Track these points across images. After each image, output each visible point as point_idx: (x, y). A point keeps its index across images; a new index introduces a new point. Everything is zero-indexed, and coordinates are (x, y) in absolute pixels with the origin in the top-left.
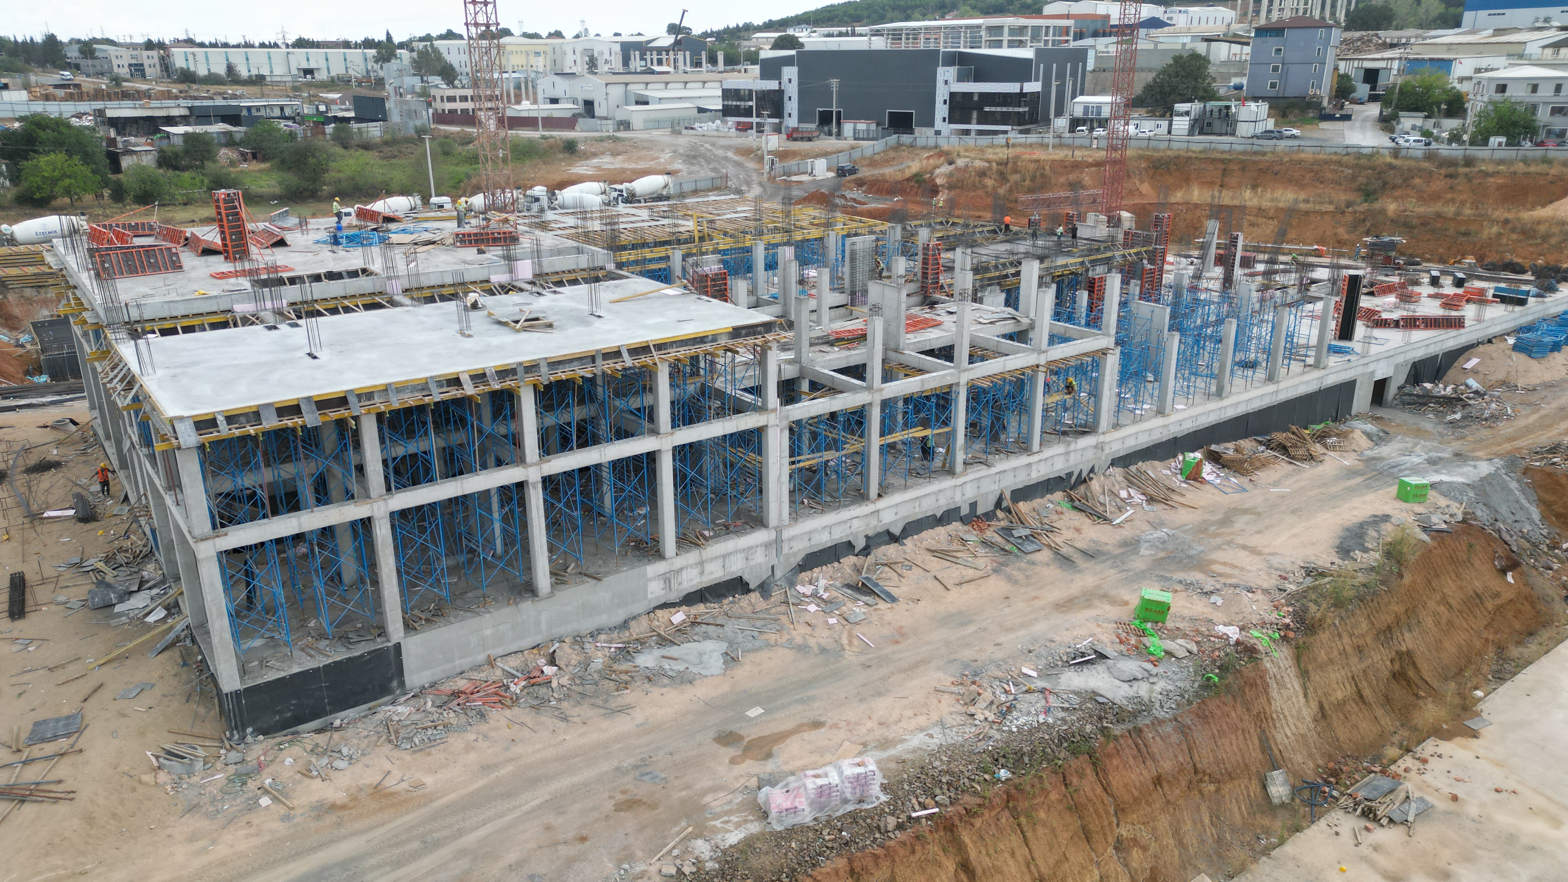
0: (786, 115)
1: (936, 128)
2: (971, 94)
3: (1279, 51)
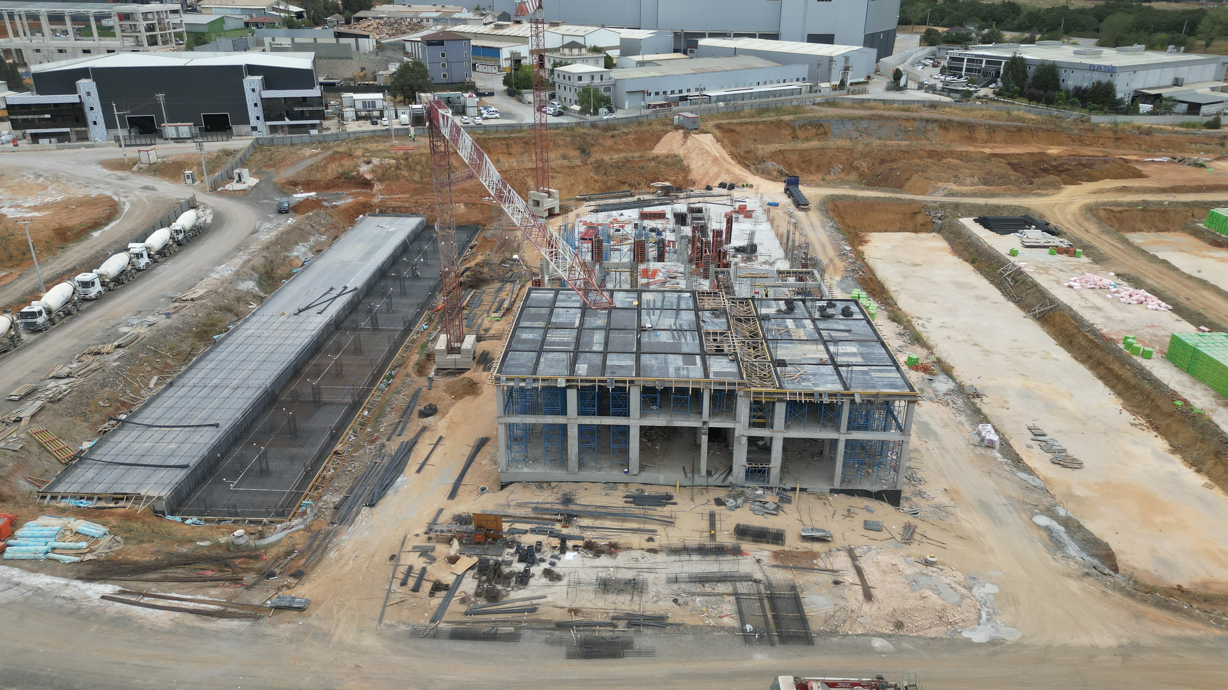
0: (90, 123)
1: (252, 125)
2: (279, 100)
3: (443, 55)
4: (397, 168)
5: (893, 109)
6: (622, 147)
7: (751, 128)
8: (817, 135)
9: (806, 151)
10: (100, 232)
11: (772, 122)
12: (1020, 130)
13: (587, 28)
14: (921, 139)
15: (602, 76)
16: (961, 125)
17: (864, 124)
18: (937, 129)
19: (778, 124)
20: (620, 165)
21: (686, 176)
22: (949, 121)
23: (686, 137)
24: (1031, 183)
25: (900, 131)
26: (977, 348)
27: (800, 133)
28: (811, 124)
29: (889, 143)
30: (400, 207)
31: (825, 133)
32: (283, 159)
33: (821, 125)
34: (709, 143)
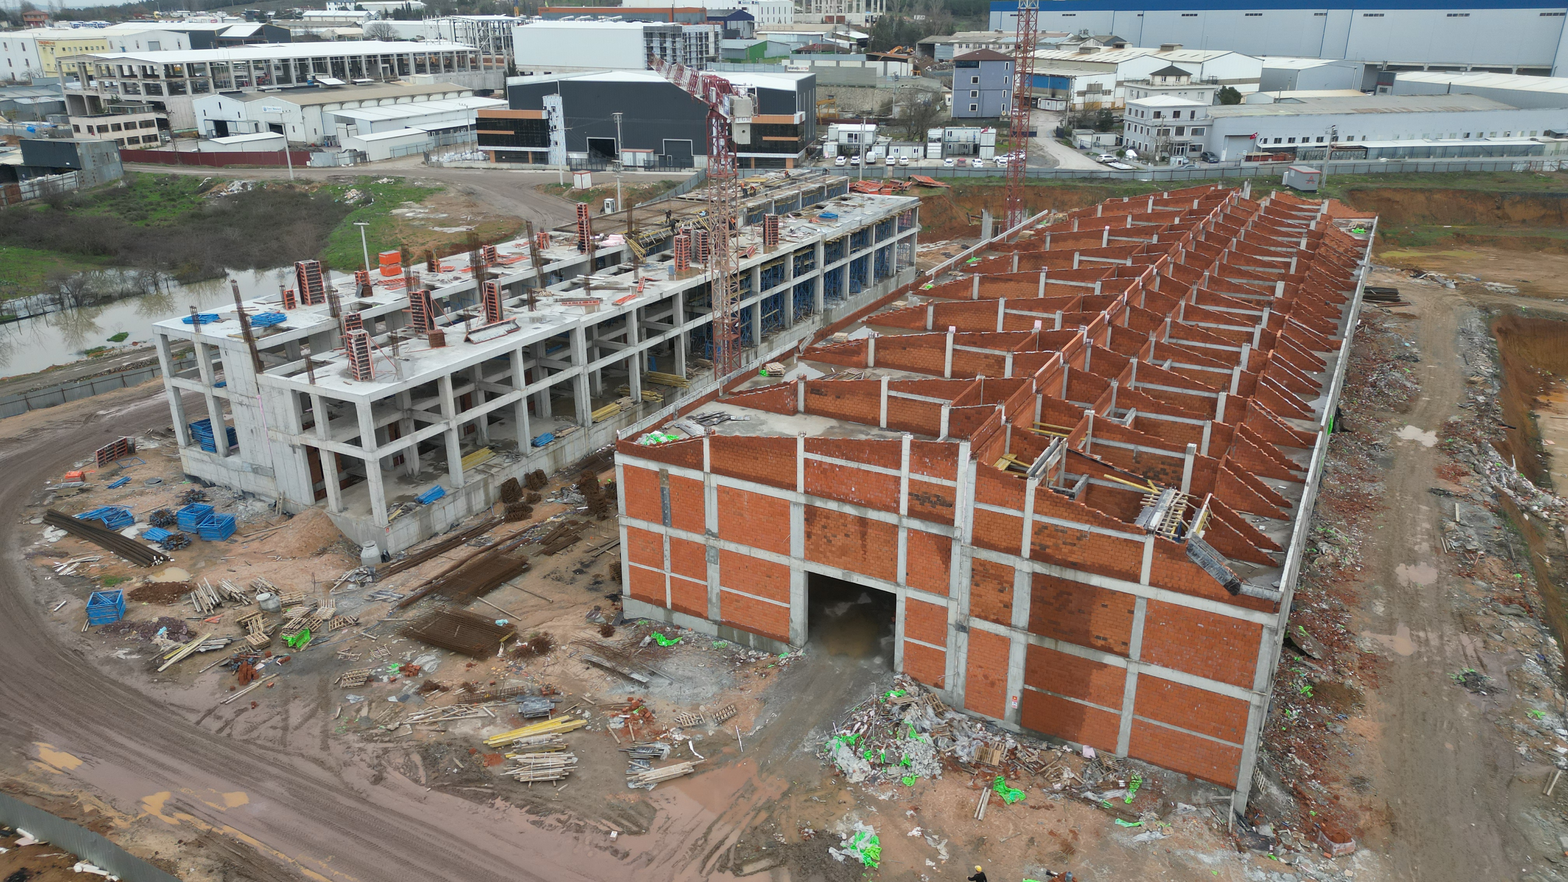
0: (552, 143)
3: (975, 80)
13: (1208, 52)
15: (1193, 113)
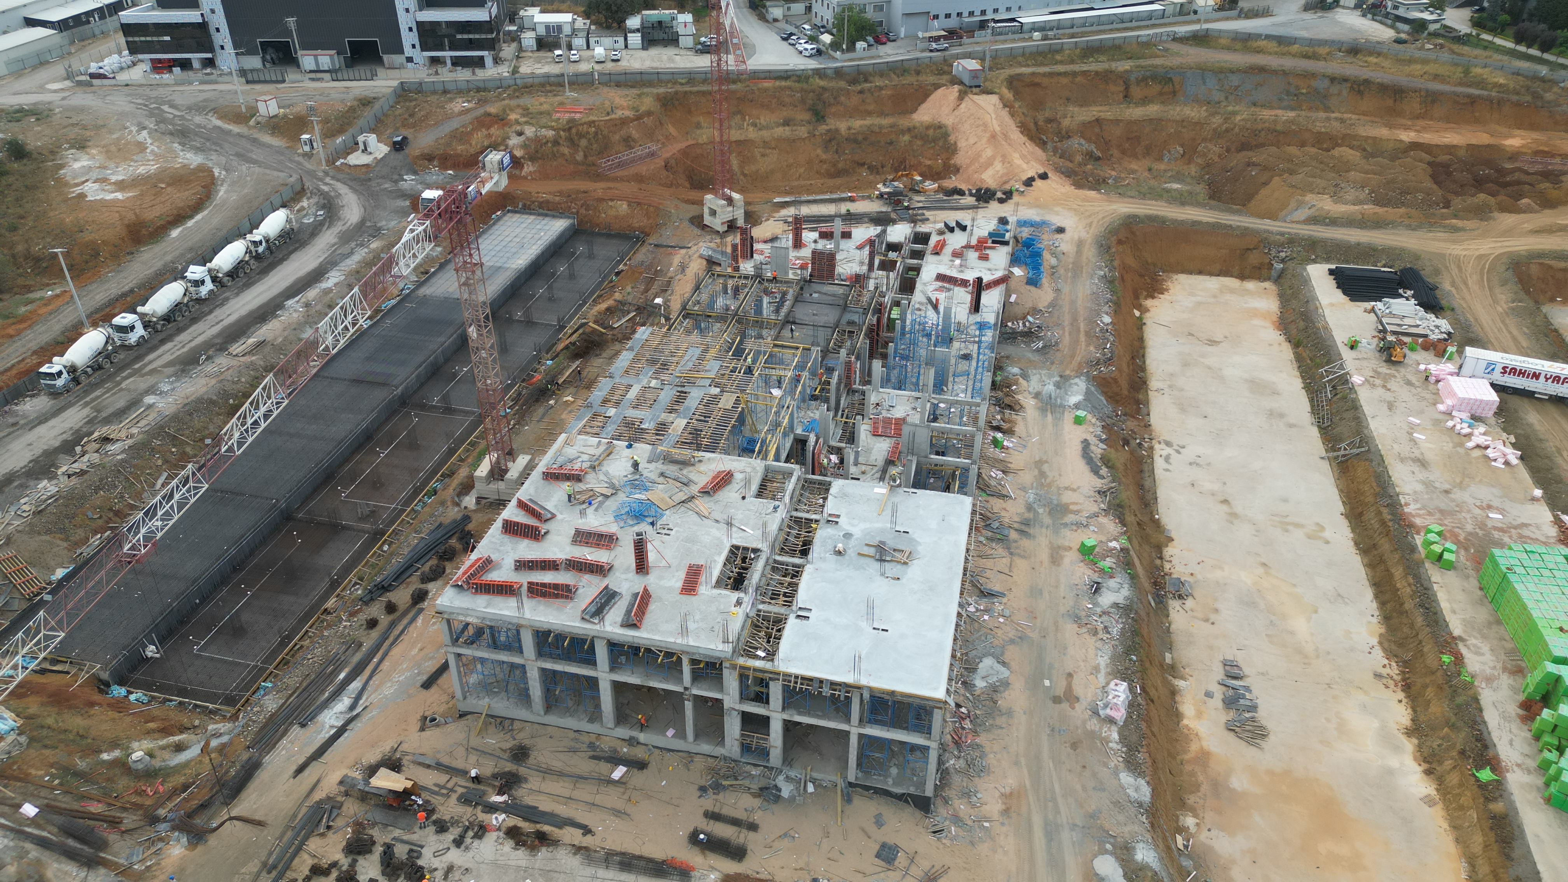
0: (217, 48)
1: (407, 55)
2: (438, 23)
4: (556, 143)
5: (1289, 53)
6: (871, 108)
7: (1064, 81)
8: (1161, 94)
9: (1136, 122)
10: (180, 229)
11: (1097, 73)
12: (1473, 101)
14: (1317, 109)
16: (1384, 89)
17: (1235, 80)
18: (1345, 93)
19: (1106, 77)
20: (860, 138)
21: (949, 159)
22: (1367, 82)
23: (961, 97)
24: (1447, 206)
25: (1288, 93)
26: (1225, 508)
27: (1137, 92)
28: (1154, 77)
29: (1266, 114)
30: (548, 202)
31: (1174, 93)
32: (426, 117)
33: (1170, 79)
34: (991, 109)
